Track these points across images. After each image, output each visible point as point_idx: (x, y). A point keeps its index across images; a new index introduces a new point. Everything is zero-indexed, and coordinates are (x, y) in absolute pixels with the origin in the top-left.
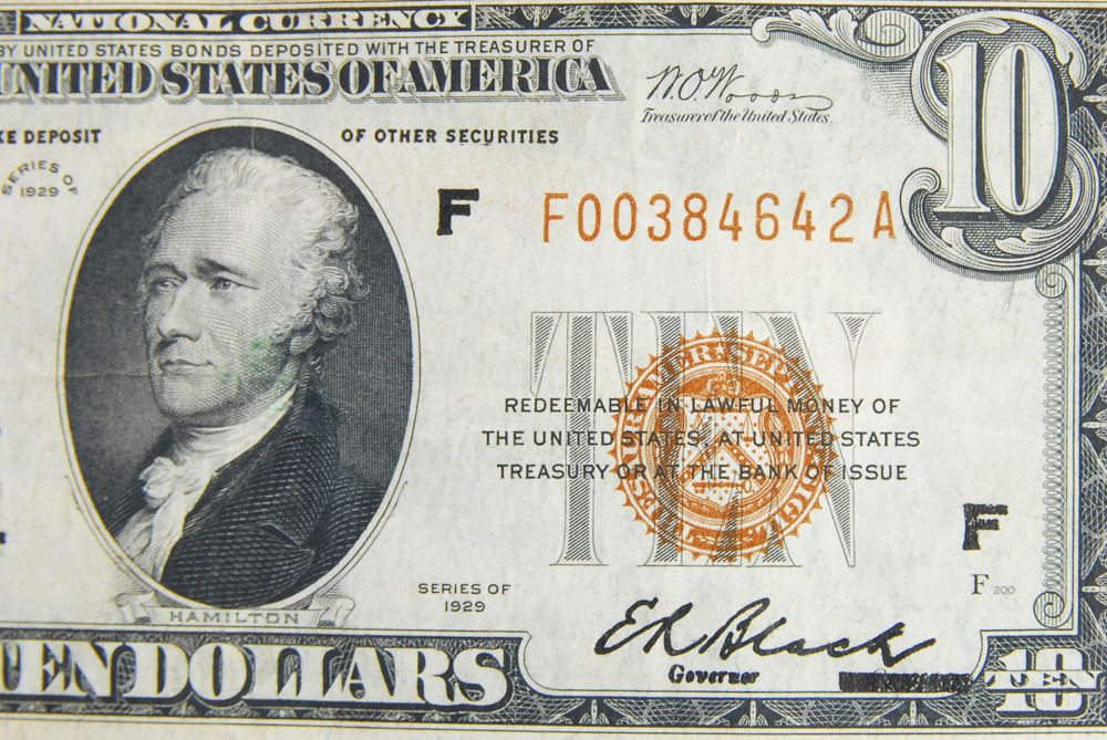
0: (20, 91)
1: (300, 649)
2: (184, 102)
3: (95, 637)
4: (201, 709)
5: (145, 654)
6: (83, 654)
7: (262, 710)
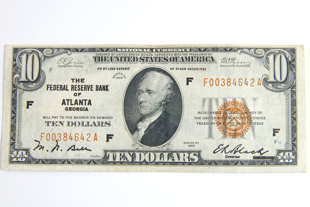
0: (116, 61)
1: (163, 153)
2: (144, 63)
3: (129, 152)
4: (147, 163)
5: (138, 154)
6: (127, 154)
7: (157, 163)
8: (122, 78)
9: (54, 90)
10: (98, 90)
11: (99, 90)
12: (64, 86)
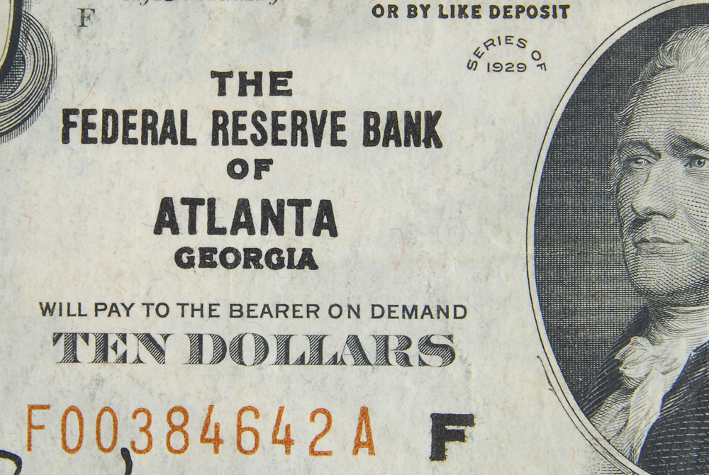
8: (522, 68)
9: (106, 140)
10: (375, 143)
11: (386, 144)
12: (169, 114)
